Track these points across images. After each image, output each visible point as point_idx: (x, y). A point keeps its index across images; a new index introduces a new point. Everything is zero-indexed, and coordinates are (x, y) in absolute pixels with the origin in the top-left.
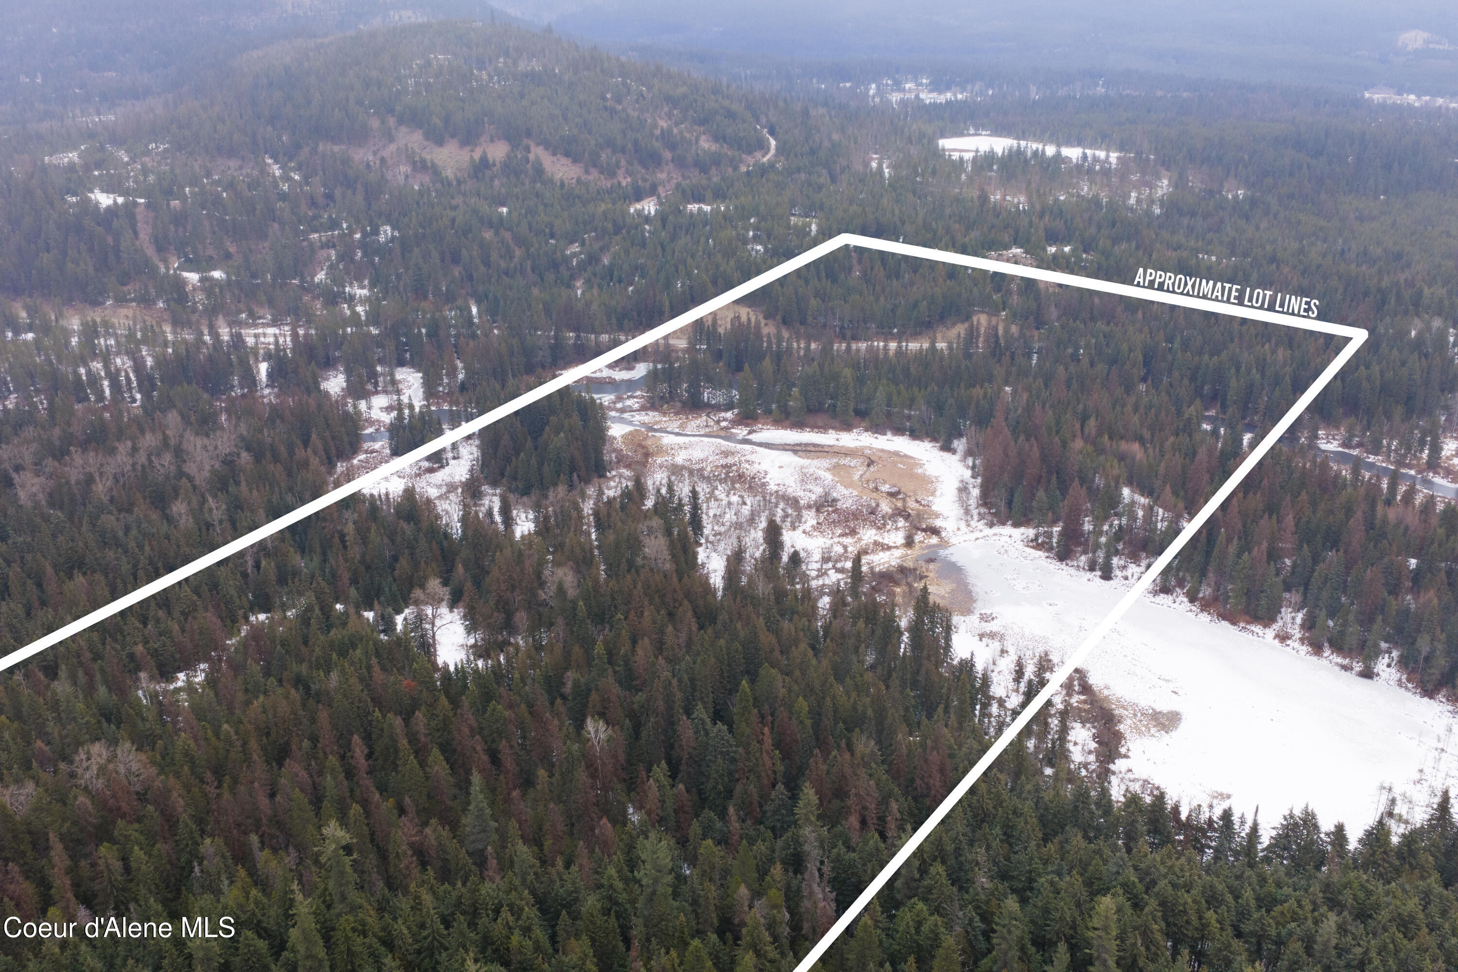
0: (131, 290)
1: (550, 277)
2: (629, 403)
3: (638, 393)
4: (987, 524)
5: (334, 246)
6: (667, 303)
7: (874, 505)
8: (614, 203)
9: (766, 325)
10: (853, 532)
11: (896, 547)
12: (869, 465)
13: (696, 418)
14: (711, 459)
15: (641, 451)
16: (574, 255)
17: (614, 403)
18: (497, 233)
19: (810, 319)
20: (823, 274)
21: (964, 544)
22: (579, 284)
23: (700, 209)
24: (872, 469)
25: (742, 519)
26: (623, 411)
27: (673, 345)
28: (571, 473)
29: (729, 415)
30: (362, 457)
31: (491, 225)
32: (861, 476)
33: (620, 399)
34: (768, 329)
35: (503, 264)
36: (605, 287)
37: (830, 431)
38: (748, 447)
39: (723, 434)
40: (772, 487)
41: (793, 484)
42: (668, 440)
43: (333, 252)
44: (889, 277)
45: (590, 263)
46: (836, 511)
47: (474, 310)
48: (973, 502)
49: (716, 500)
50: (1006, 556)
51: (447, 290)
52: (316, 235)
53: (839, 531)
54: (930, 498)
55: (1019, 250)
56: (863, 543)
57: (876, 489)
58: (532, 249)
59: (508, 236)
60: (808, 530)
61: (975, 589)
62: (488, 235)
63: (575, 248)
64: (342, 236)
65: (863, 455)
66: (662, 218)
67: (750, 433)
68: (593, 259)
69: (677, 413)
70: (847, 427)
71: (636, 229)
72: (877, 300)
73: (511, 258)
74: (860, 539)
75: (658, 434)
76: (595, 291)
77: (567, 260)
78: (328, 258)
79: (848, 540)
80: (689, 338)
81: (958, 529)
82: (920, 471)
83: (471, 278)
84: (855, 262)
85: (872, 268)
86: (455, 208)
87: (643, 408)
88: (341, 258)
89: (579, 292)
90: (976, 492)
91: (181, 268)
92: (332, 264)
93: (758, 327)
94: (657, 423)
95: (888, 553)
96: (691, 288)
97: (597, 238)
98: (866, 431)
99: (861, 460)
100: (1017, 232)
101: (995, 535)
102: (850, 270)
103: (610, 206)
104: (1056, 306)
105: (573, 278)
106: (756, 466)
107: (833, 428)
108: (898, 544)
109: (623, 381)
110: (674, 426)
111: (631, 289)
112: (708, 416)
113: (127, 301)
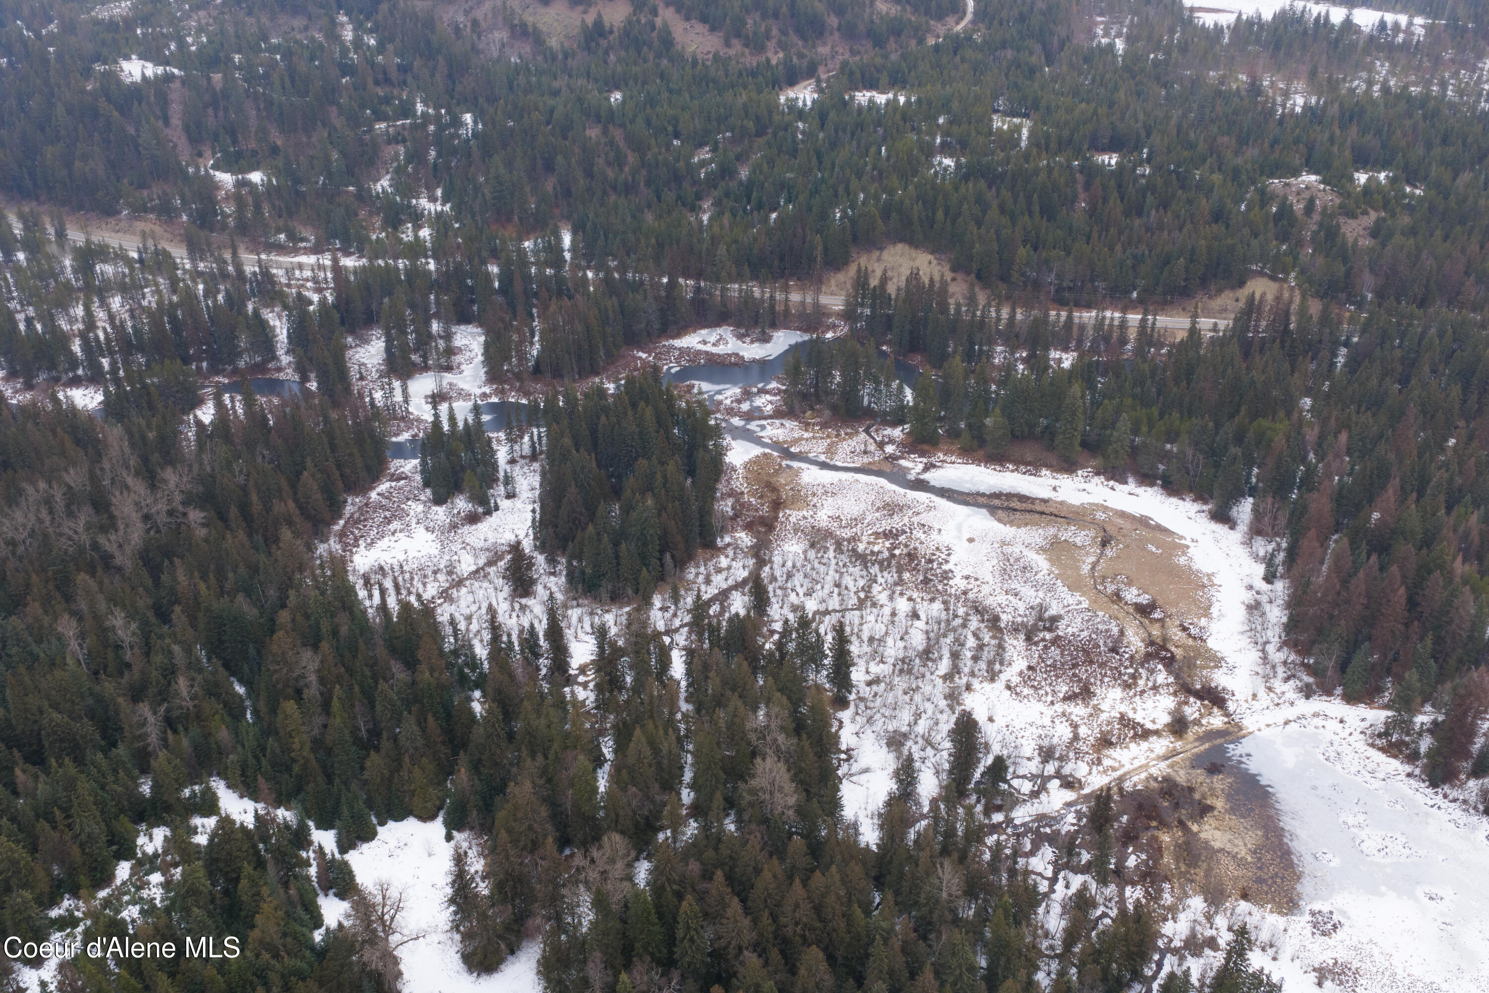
0: (154, 193)
1: (670, 196)
2: (759, 401)
3: (773, 385)
4: (1301, 690)
5: (404, 141)
6: (820, 248)
7: (1115, 630)
8: (760, 92)
9: (953, 279)
10: (1085, 693)
11: (1157, 733)
12: (1104, 544)
13: (850, 435)
14: (869, 518)
15: (771, 496)
16: (703, 163)
17: (739, 401)
18: (605, 132)
19: (1015, 275)
20: (1036, 208)
21: (1266, 732)
22: (706, 205)
23: (871, 101)
24: (1109, 552)
25: (911, 653)
26: (749, 416)
27: (825, 306)
28: (662, 552)
29: (897, 433)
30: (384, 486)
31: (598, 118)
32: (1094, 566)
33: (747, 395)
34: (958, 291)
35: (611, 174)
36: (741, 212)
37: (1044, 472)
38: (922, 496)
39: (887, 468)
40: (958, 583)
41: (989, 578)
42: (810, 475)
43: (402, 149)
44: (1127, 214)
45: (723, 178)
46: (1056, 641)
47: (567, 240)
48: (1274, 635)
49: (874, 605)
50: (1338, 767)
51: (537, 208)
52: (383, 125)
53: (1063, 689)
54: (1203, 622)
55: (1313, 178)
56: (1104, 717)
57: (1117, 597)
58: (649, 156)
59: (618, 134)
60: (1016, 680)
61: (1295, 846)
62: (593, 133)
63: (705, 154)
64: (414, 127)
65: (1094, 522)
66: (820, 112)
67: (926, 469)
68: (726, 172)
69: (824, 426)
70: (1068, 466)
71: (786, 130)
72: (1112, 249)
73: (621, 166)
74: (1097, 709)
75: (795, 464)
76: (726, 220)
77: (692, 170)
78: (396, 158)
79: (1078, 710)
80: (848, 295)
81: (1254, 696)
82: (1182, 560)
83: (568, 193)
84: (1079, 187)
85: (1105, 200)
86: (556, 93)
87: (778, 414)
88: (409, 159)
89: (705, 218)
90: (1276, 615)
91: (216, 167)
92: (399, 167)
93: (944, 284)
94: (796, 441)
95: (1144, 745)
96: (853, 221)
97: (733, 141)
98: (1098, 474)
99: (1092, 533)
100: (1311, 149)
101: (1316, 715)
102: (1074, 199)
103: (754, 95)
104: (1372, 270)
105: (699, 197)
106: (934, 535)
107: (1049, 467)
108: (1159, 726)
109: (754, 361)
110: (817, 448)
111: (774, 216)
112: (867, 431)
113: (146, 210)
